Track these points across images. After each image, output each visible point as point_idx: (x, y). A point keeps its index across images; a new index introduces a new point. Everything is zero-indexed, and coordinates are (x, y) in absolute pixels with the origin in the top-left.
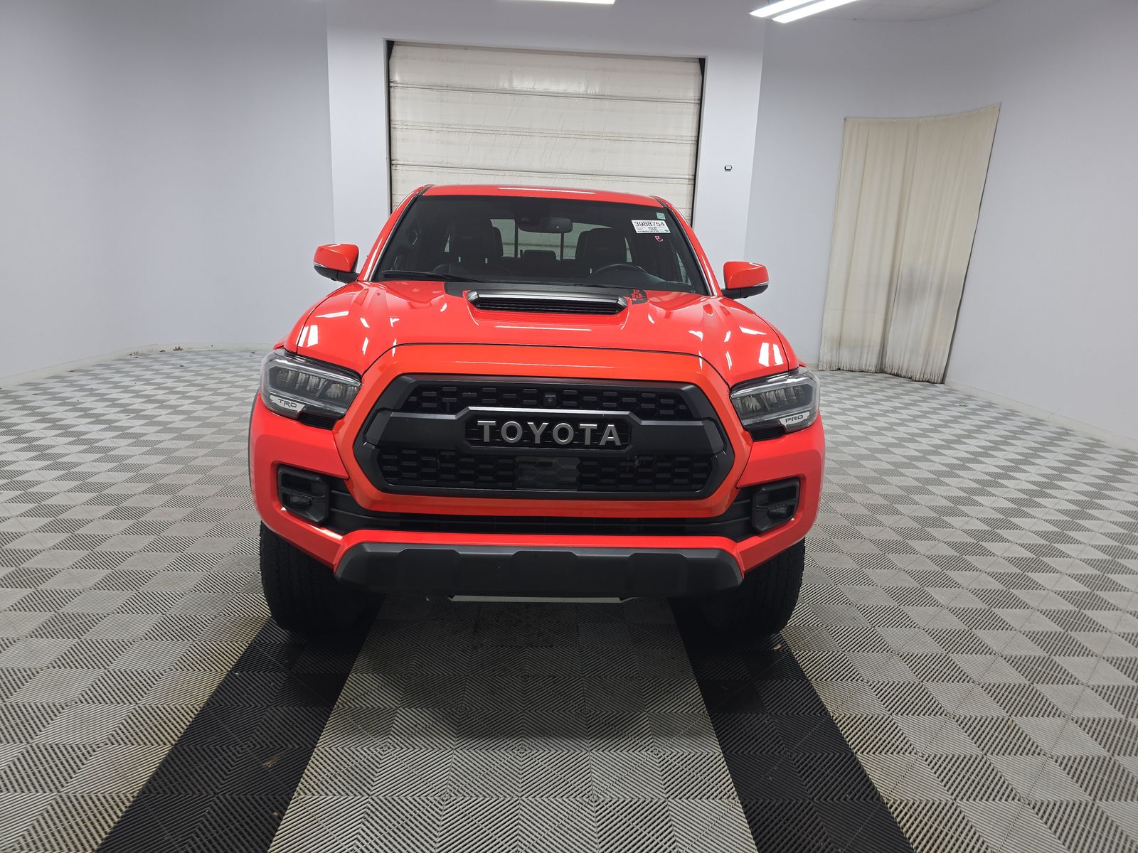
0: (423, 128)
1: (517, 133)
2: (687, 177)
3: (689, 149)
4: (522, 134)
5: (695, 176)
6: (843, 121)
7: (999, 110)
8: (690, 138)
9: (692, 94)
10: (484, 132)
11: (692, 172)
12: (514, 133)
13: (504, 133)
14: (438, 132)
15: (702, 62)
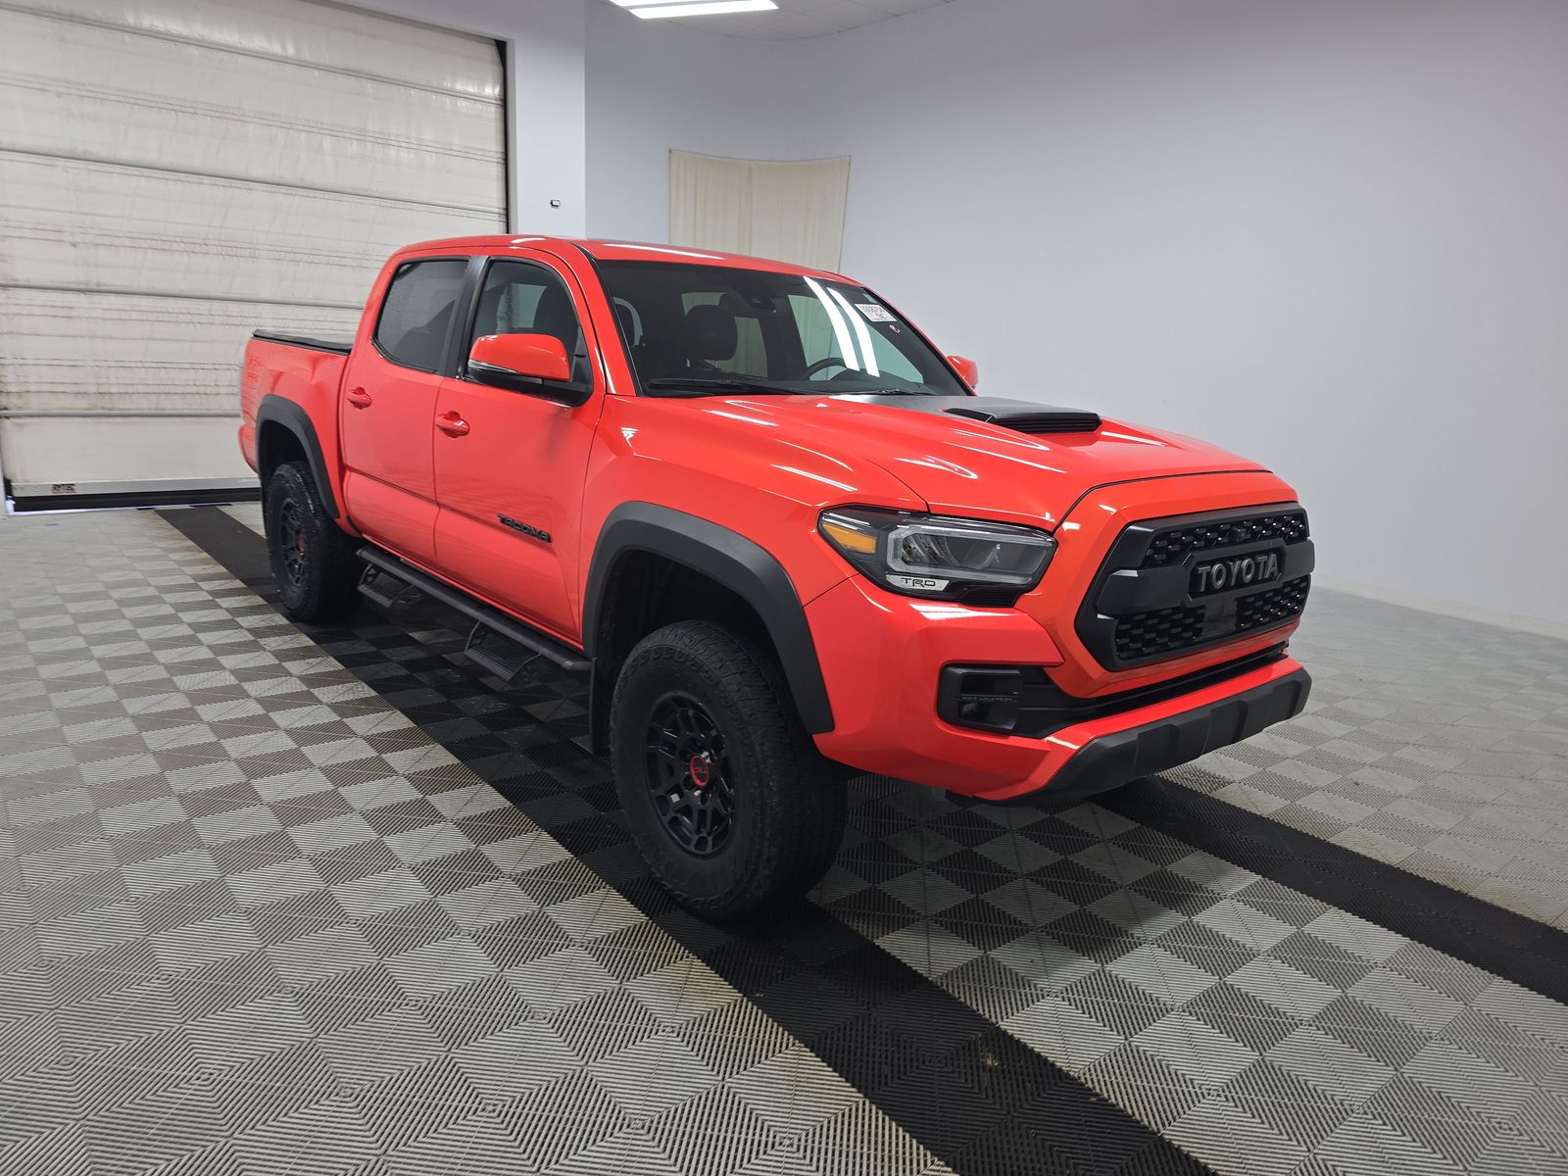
0: (30, 85)
1: (217, 114)
2: (497, 210)
3: (496, 170)
4: (227, 116)
5: (507, 209)
6: (667, 154)
7: (849, 164)
8: (494, 155)
9: (492, 91)
10: (154, 104)
11: (502, 204)
12: (212, 114)
13: (192, 110)
14: (59, 95)
15: (501, 47)
